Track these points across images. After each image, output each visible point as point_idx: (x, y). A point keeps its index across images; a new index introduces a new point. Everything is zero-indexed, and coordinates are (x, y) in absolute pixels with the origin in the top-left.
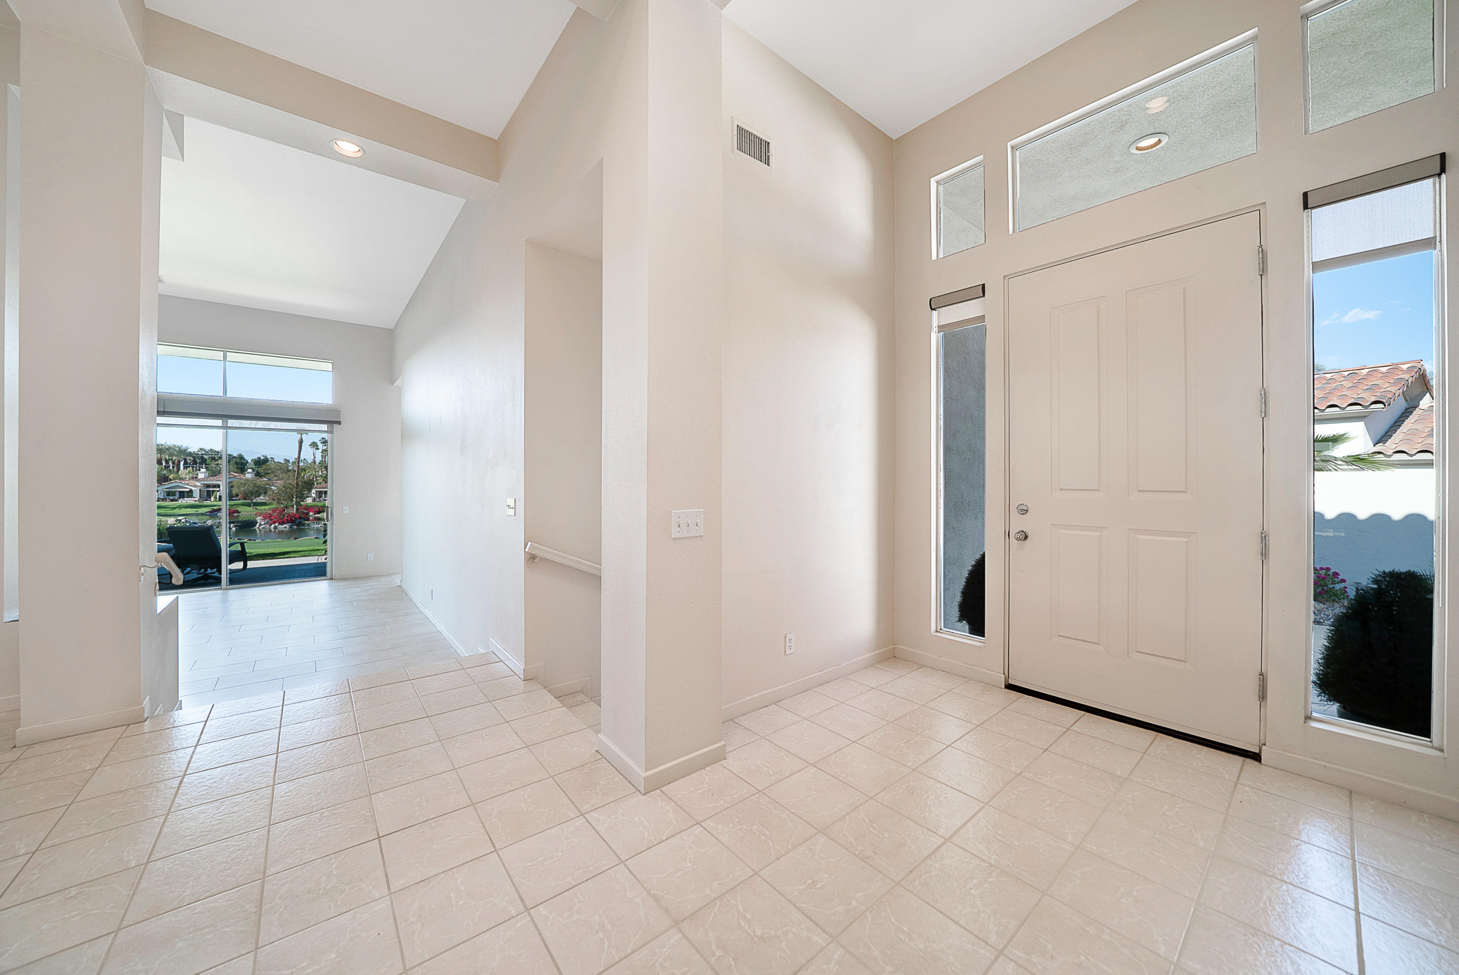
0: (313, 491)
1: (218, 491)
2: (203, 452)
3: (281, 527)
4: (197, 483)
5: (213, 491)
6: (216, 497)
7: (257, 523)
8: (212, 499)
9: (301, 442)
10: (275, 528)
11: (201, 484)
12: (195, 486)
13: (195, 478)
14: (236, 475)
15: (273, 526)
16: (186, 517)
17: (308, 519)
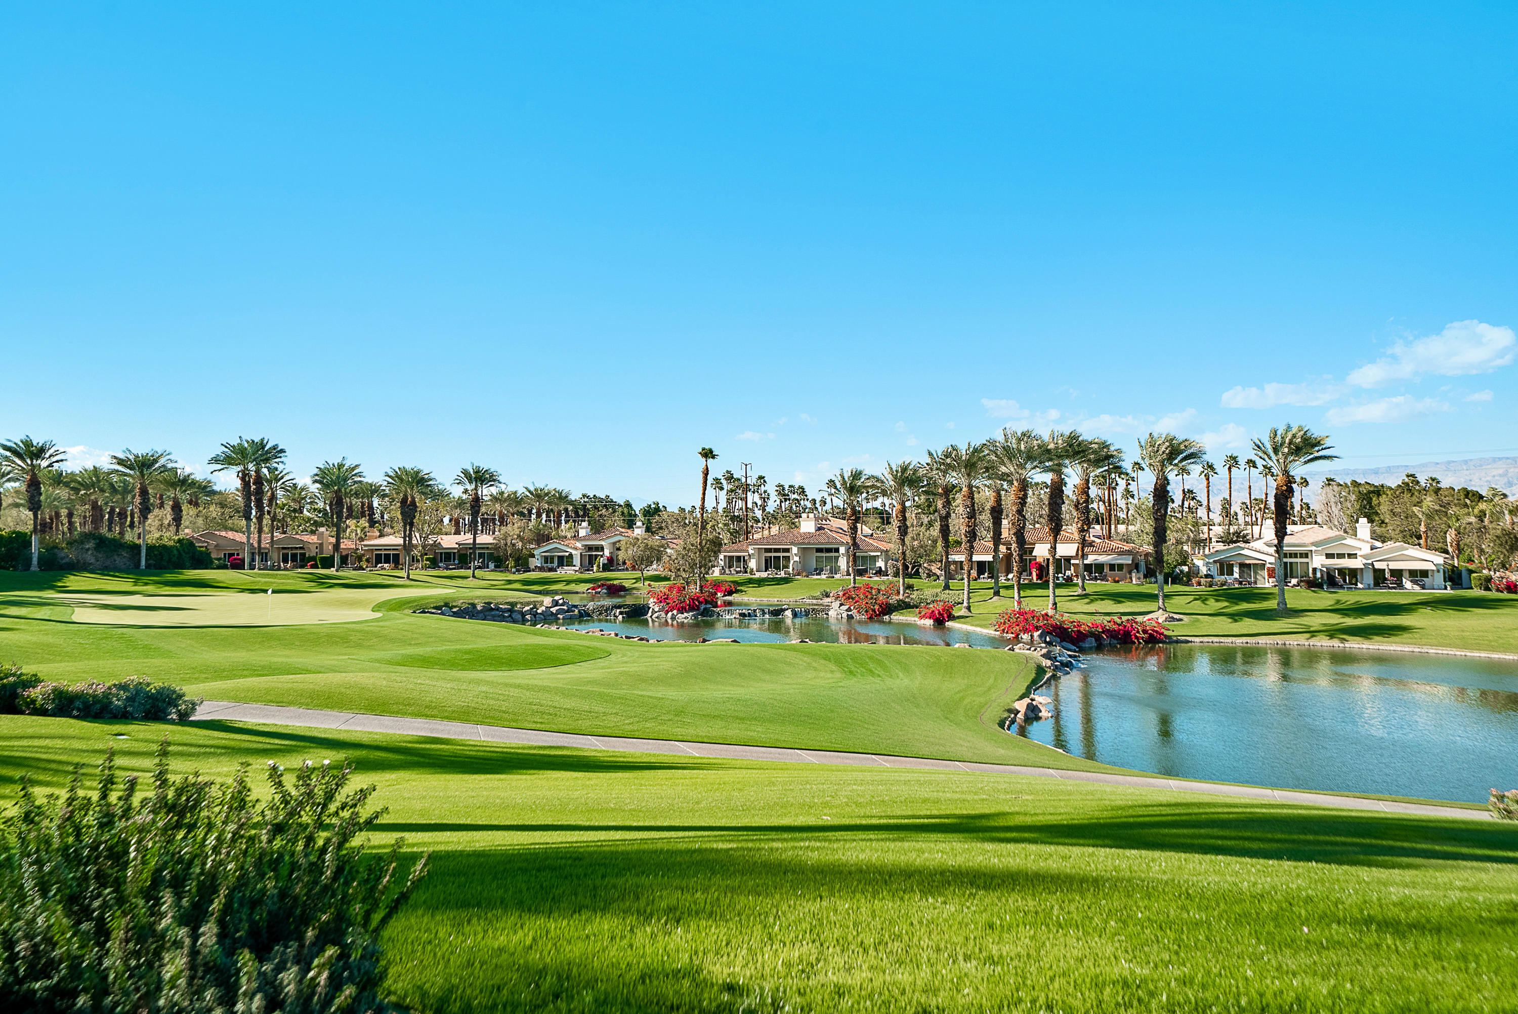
0: (721, 556)
1: (602, 556)
2: (586, 500)
3: (681, 617)
4: (579, 545)
5: (596, 556)
6: (598, 566)
7: (649, 608)
8: (595, 568)
9: (706, 473)
10: (673, 618)
11: (583, 546)
12: (576, 549)
13: (576, 537)
14: (623, 530)
15: (670, 614)
16: (565, 596)
17: (716, 606)
